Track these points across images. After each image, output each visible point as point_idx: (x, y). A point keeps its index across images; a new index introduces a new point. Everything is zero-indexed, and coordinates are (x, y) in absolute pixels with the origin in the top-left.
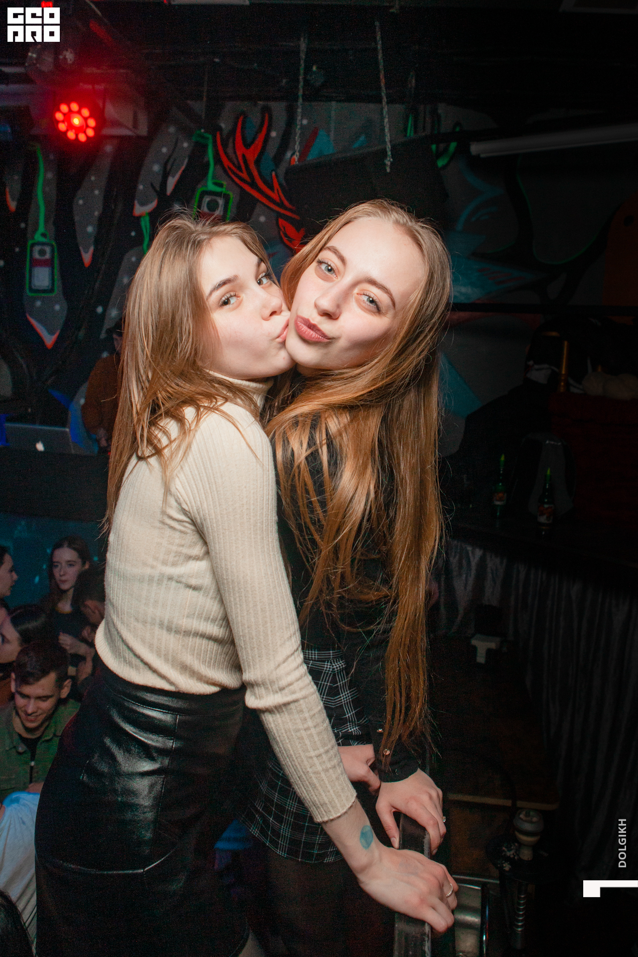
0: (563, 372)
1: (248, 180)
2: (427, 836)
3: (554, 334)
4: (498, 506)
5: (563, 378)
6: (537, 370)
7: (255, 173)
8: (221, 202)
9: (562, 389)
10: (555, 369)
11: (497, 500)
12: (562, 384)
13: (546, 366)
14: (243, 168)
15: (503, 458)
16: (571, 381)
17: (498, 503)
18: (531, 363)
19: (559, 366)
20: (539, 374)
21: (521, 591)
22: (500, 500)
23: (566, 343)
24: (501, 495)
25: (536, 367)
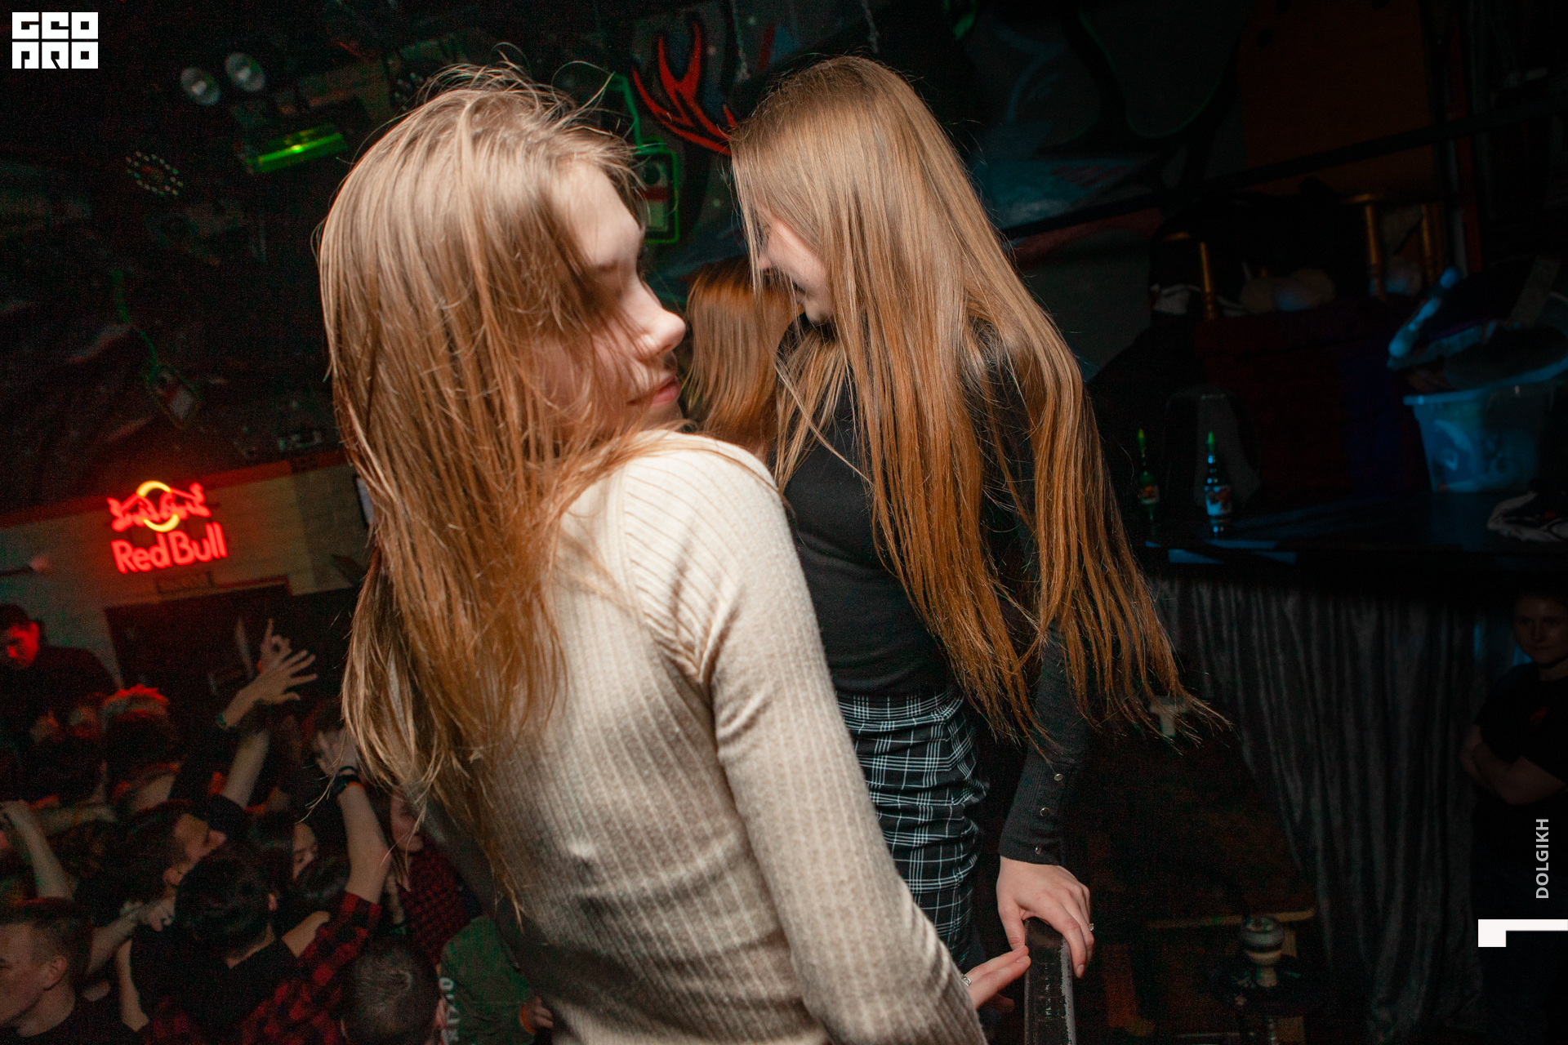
0: (1208, 289)
1: (690, 124)
2: (1065, 946)
3: (1181, 236)
4: (1148, 506)
5: (1209, 298)
6: (1168, 296)
7: (699, 112)
8: (660, 167)
9: (1211, 316)
10: (1194, 288)
11: (1146, 498)
12: (1210, 307)
13: (1179, 287)
14: (680, 110)
15: (1141, 435)
16: (1223, 302)
17: (1148, 502)
18: (1156, 287)
19: (1200, 284)
20: (1173, 303)
21: (1209, 624)
22: (1150, 496)
23: (1203, 246)
24: (1148, 489)
25: (1166, 291)
